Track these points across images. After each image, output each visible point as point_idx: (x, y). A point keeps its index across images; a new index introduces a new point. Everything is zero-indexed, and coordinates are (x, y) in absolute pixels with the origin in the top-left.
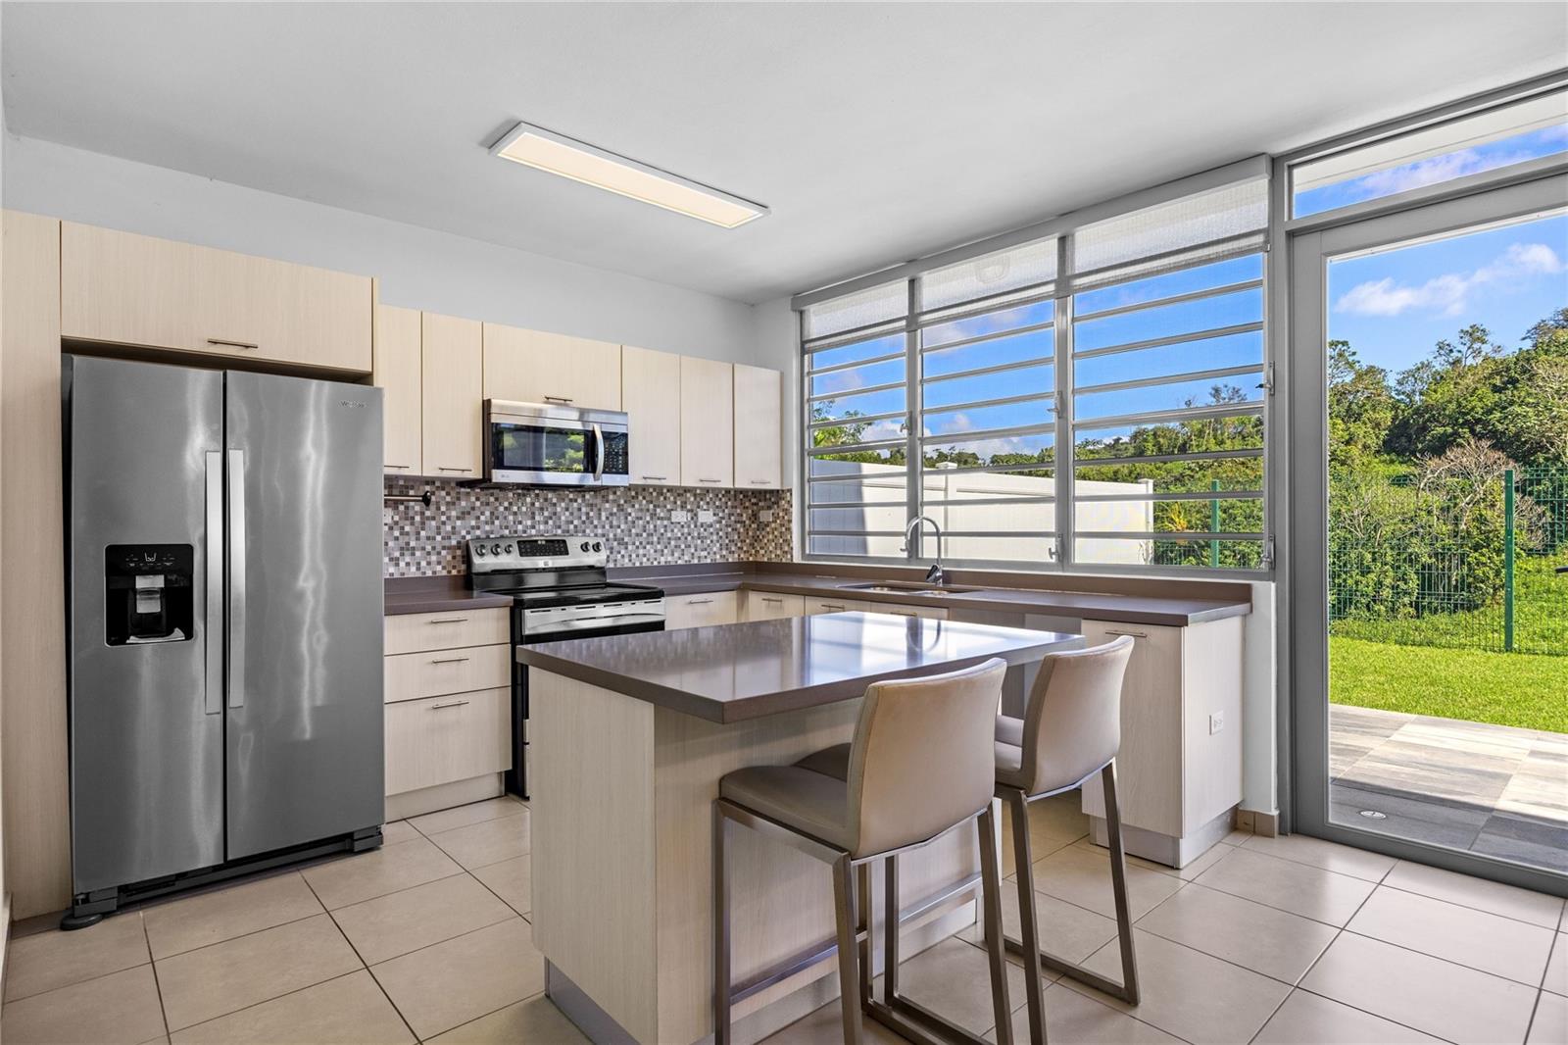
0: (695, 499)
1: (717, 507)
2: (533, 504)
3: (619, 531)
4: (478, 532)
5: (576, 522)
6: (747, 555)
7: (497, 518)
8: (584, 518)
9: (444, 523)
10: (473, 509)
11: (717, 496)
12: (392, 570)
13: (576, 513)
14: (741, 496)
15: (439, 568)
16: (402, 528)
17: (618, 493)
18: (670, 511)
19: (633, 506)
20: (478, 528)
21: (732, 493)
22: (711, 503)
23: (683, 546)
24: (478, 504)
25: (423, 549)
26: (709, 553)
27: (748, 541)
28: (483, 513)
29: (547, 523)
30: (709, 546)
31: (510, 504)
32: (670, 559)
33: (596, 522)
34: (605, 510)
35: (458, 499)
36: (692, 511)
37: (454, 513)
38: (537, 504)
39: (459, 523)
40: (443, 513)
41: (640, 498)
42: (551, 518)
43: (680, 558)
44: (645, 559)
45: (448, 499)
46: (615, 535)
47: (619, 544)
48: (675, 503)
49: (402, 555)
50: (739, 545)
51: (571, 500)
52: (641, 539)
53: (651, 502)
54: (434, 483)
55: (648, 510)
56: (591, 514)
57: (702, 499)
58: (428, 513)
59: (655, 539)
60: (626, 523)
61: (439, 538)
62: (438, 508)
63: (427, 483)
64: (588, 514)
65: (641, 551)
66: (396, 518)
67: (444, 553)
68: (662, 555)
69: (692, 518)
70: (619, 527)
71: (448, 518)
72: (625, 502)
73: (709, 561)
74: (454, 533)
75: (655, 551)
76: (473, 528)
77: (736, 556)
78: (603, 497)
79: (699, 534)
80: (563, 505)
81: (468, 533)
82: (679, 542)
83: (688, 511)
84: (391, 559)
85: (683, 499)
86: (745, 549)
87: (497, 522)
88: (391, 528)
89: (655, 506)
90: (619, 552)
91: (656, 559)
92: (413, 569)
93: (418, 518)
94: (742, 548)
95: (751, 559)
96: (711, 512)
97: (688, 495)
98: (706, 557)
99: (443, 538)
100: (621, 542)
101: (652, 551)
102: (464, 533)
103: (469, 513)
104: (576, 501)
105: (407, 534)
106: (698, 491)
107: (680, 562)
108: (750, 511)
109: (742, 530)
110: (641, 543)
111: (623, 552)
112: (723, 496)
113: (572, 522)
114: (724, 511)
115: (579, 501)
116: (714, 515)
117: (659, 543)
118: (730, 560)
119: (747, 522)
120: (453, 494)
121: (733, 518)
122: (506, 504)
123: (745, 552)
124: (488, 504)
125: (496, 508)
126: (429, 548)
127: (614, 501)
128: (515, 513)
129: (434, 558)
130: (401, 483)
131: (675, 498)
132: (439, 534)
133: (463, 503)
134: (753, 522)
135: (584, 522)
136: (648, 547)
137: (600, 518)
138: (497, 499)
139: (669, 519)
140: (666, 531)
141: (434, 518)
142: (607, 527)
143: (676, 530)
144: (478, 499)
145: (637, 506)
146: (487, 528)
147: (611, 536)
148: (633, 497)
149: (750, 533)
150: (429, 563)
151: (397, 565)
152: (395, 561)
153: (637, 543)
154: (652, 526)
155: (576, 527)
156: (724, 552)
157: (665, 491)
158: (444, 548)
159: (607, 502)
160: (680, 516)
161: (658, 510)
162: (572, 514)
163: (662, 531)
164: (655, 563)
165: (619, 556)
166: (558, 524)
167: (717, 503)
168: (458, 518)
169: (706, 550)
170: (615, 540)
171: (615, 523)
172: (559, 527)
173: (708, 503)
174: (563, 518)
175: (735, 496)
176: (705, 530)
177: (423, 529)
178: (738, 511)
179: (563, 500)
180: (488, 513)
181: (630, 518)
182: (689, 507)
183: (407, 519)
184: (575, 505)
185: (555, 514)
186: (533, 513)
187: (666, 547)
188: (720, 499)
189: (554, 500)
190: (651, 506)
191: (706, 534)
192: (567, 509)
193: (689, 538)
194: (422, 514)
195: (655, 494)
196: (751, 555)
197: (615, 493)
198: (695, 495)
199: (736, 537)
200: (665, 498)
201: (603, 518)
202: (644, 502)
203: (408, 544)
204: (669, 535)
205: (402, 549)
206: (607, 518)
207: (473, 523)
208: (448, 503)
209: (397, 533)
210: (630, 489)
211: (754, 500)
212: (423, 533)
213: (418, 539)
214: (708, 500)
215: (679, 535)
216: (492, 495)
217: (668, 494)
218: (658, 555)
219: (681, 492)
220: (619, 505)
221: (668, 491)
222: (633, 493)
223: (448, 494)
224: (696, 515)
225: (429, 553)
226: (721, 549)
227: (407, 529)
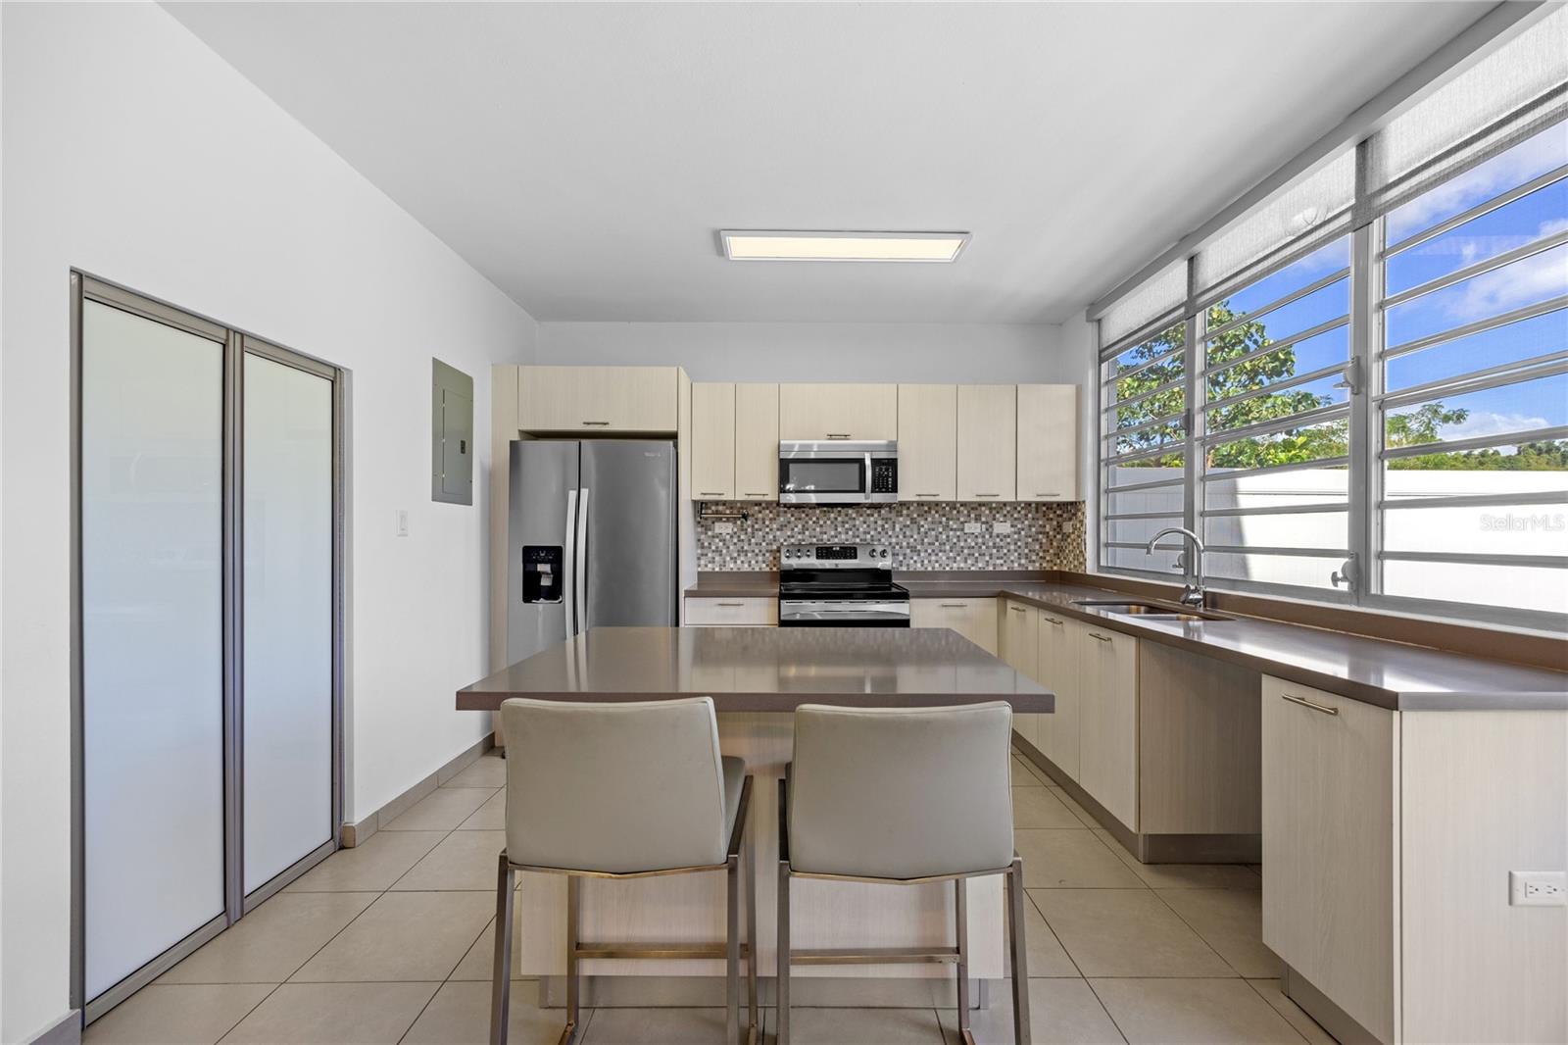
0: (991, 512)
1: (1016, 519)
2: (836, 519)
3: (912, 540)
4: (793, 540)
5: (872, 533)
6: (1050, 564)
7: (807, 530)
8: (879, 529)
9: (767, 533)
10: (789, 522)
11: (1016, 508)
12: (732, 566)
13: (872, 526)
14: (1044, 509)
15: (764, 565)
16: (739, 537)
17: (912, 508)
18: (962, 523)
19: (926, 519)
20: (793, 537)
21: (1033, 505)
22: (1009, 516)
23: (977, 555)
24: (793, 519)
25: (753, 551)
26: (1005, 562)
27: (1051, 551)
28: (796, 526)
29: (847, 533)
30: (1005, 554)
31: (818, 519)
32: (962, 565)
33: (890, 533)
34: (900, 522)
35: (778, 516)
36: (987, 523)
37: (775, 526)
38: (839, 519)
39: (778, 533)
40: (768, 526)
41: (933, 512)
42: (851, 530)
43: (973, 565)
44: (937, 565)
45: (771, 515)
46: (908, 543)
47: (912, 551)
48: (969, 516)
49: (739, 555)
50: (1041, 554)
51: (868, 515)
52: (933, 547)
53: (944, 515)
54: (760, 504)
55: (941, 523)
56: (886, 526)
57: (998, 512)
58: (756, 526)
59: (948, 548)
60: (919, 533)
61: (764, 544)
62: (764, 523)
63: (756, 505)
64: (883, 526)
65: (933, 558)
66: (735, 530)
67: (768, 555)
68: (955, 562)
69: (987, 530)
70: (912, 537)
71: (771, 530)
72: (918, 515)
73: (1005, 569)
74: (775, 541)
75: (948, 558)
76: (789, 537)
77: (1037, 565)
78: (898, 512)
79: (994, 544)
80: (861, 519)
81: (785, 540)
82: (972, 551)
83: (983, 523)
84: (731, 558)
85: (977, 512)
86: (1048, 558)
87: (807, 533)
88: (732, 537)
89: (947, 519)
90: (912, 558)
91: (948, 565)
92: (746, 565)
93: (749, 530)
94: (1045, 558)
95: (1055, 568)
96: (1008, 524)
97: (983, 508)
98: (1002, 565)
99: (767, 544)
100: (914, 549)
101: (944, 558)
102: (782, 540)
103: (786, 526)
104: (873, 515)
105: (743, 540)
106: (994, 505)
107: (973, 568)
108: (1055, 523)
109: (1044, 541)
110: (933, 551)
111: (915, 558)
112: (1022, 508)
113: (869, 533)
114: (1023, 522)
115: (876, 515)
116: (1012, 526)
117: (951, 551)
118: (1030, 568)
119: (1051, 533)
120: (774, 511)
121: (1033, 529)
122: (814, 519)
123: (1048, 561)
124: (800, 519)
125: (807, 522)
126: (757, 551)
127: (908, 515)
128: (821, 526)
129: (760, 558)
130: (739, 505)
131: (969, 512)
132: (764, 541)
133: (782, 519)
134: (1058, 533)
135: (880, 533)
136: (940, 554)
137: (894, 529)
138: (807, 515)
139: (963, 530)
140: (959, 541)
141: (760, 530)
142: (901, 537)
143: (969, 540)
144: (792, 516)
145: (930, 519)
146: (800, 537)
147: (905, 544)
148: (926, 512)
149: (1055, 544)
150: (757, 562)
151: (735, 562)
152: (734, 560)
153: (930, 551)
154: (944, 537)
155: (872, 536)
156: (1023, 561)
157: (958, 505)
158: (767, 551)
159: (901, 516)
160: (974, 527)
161: (951, 523)
162: (868, 526)
163: (955, 540)
164: (948, 569)
165: (912, 562)
166: (857, 534)
167: (1016, 516)
168: (778, 530)
169: (1002, 558)
170: (908, 548)
171: (908, 533)
172: (858, 537)
173: (1005, 516)
174: (861, 529)
175: (1037, 508)
176: (1001, 540)
177: (753, 537)
178: (1041, 523)
179: (861, 515)
180: (800, 526)
181: (922, 529)
182: (983, 519)
183: (742, 530)
184: (872, 519)
185: (854, 526)
186: (836, 526)
187: (959, 555)
188: (1019, 512)
189: (854, 515)
190: (944, 519)
191: (1001, 544)
192: (865, 523)
193: (984, 547)
194: (753, 526)
195: (947, 508)
196: (1055, 565)
197: (908, 508)
198: (991, 509)
199: (1037, 547)
200: (958, 512)
201: (897, 529)
202: (937, 516)
203: (743, 548)
204: (962, 544)
205: (738, 551)
206: (901, 529)
207: (789, 533)
208: (771, 519)
209: (735, 540)
210: (923, 505)
211: (1058, 512)
212: (753, 540)
213: (750, 544)
214: (1005, 512)
215: (973, 544)
216: (803, 512)
217: (962, 508)
218: (950, 562)
219: (976, 505)
220: (912, 519)
221: (962, 505)
222: (926, 508)
223: (771, 512)
224: (991, 526)
225: (757, 555)
226: (1019, 558)
227: (742, 537)
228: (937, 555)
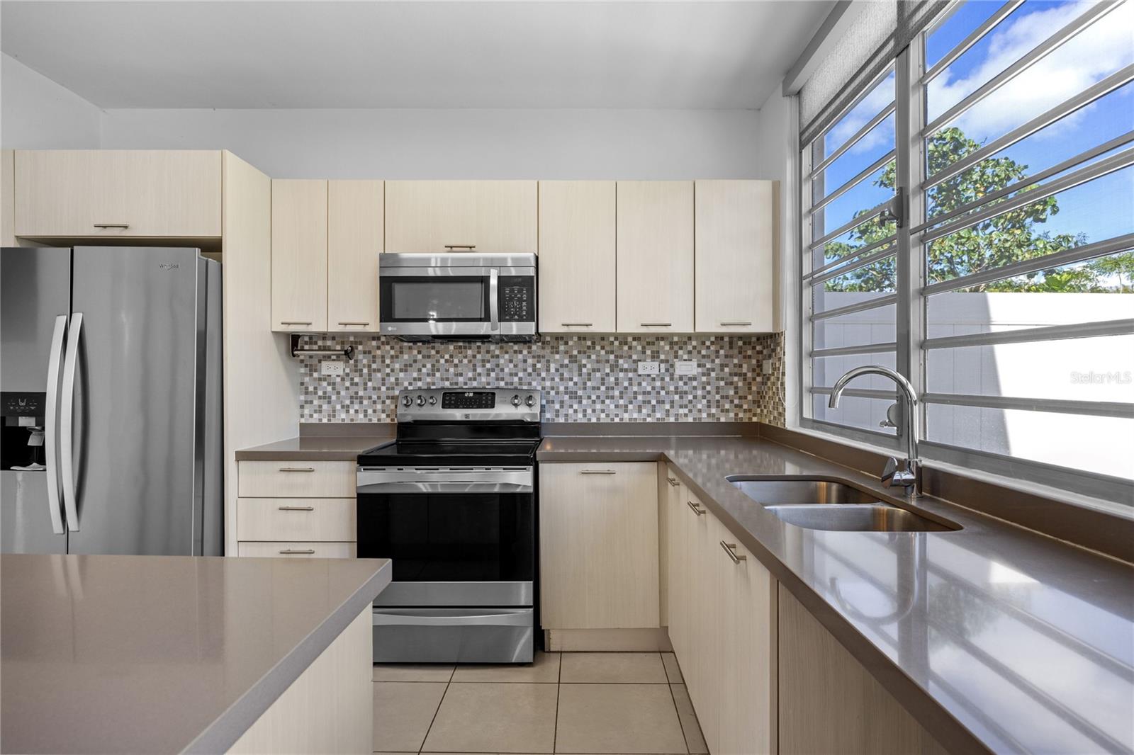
0: (671, 348)
1: (704, 357)
2: (474, 356)
3: (571, 384)
4: (420, 384)
5: (521, 374)
6: (748, 415)
7: (438, 370)
8: (530, 370)
9: (388, 375)
10: (415, 361)
11: (703, 343)
12: (343, 416)
13: (521, 365)
14: (740, 343)
15: (384, 416)
16: (352, 379)
17: (571, 343)
18: (635, 362)
19: (589, 357)
20: (420, 379)
21: (726, 339)
22: (695, 352)
23: (654, 402)
24: (420, 357)
25: (370, 398)
26: (690, 411)
27: (750, 397)
28: (424, 366)
29: (488, 375)
30: (690, 402)
31: (451, 356)
32: (635, 415)
33: (543, 375)
34: (555, 361)
35: (401, 352)
36: (667, 361)
37: (397, 366)
38: (479, 356)
39: (402, 375)
40: (388, 366)
41: (598, 348)
42: (493, 370)
43: (649, 415)
44: (603, 415)
45: (392, 352)
46: (566, 388)
47: (571, 398)
48: (644, 352)
49: (352, 403)
50: (736, 402)
51: (515, 352)
52: (598, 393)
53: (612, 352)
54: (379, 338)
55: (608, 361)
56: (539, 366)
57: (681, 348)
58: (374, 366)
59: (617, 393)
60: (580, 375)
61: (383, 389)
62: (383, 362)
63: (374, 339)
64: (534, 366)
65: (598, 406)
66: (348, 370)
67: (388, 402)
68: (626, 411)
69: (667, 370)
70: (571, 379)
71: (392, 370)
72: (579, 352)
73: (690, 420)
74: (397, 384)
75: (617, 406)
76: (415, 379)
77: (732, 415)
78: (552, 347)
79: (676, 388)
80: (507, 356)
81: (410, 384)
82: (648, 398)
83: (662, 361)
84: (343, 407)
85: (655, 348)
86: (745, 407)
87: (438, 375)
88: (343, 379)
89: (616, 357)
90: (571, 406)
91: (617, 415)
92: (361, 416)
93: (365, 371)
94: (741, 406)
95: (755, 419)
96: (694, 363)
97: (662, 343)
98: (686, 415)
99: (388, 389)
100: (573, 395)
101: (612, 406)
102: (406, 384)
103: (411, 366)
104: (521, 352)
105: (357, 384)
106: (676, 339)
107: (649, 420)
108: (754, 362)
109: (740, 384)
110: (598, 397)
111: (575, 406)
112: (712, 343)
113: (516, 375)
114: (713, 361)
115: (525, 352)
116: (699, 366)
117: (621, 398)
118: (723, 420)
119: (749, 375)
120: (397, 347)
121: (727, 370)
122: (447, 357)
123: (745, 411)
124: (429, 357)
125: (438, 361)
126: (375, 397)
127: (566, 352)
128: (456, 366)
129: (379, 407)
130: (352, 339)
131: (644, 348)
132: (384, 384)
133: (406, 357)
134: (758, 375)
135: (530, 374)
136: (607, 402)
137: (548, 370)
138: (438, 352)
139: (635, 370)
140: (631, 384)
141: (379, 371)
142: (557, 379)
143: (644, 384)
144: (419, 352)
145: (593, 357)
146: (429, 380)
147: (562, 389)
148: (589, 348)
149: (754, 388)
150: (375, 411)
151: (348, 412)
152: (346, 408)
153: (594, 397)
154: (612, 379)
155: (520, 379)
156: (713, 411)
157: (630, 339)
158: (388, 398)
159: (557, 353)
160: (649, 367)
161: (621, 361)
162: (515, 366)
163: (626, 384)
164: (617, 420)
165: (571, 411)
166: (501, 376)
167: (704, 352)
168: (401, 370)
169: (686, 406)
170: (566, 393)
171: (566, 375)
172: (502, 379)
173: (690, 352)
174: (506, 370)
175: (731, 343)
176: (685, 384)
177: (370, 380)
178: (736, 361)
179: (507, 353)
180: (429, 366)
181: (584, 370)
182: (662, 357)
183: (356, 371)
184: (520, 356)
185: (498, 365)
186: (475, 365)
187: (631, 402)
188: (708, 348)
189: (497, 352)
190: (612, 357)
191: (686, 388)
192: (511, 361)
193: (663, 393)
194: (369, 366)
195: (616, 343)
196: (755, 415)
197: (566, 343)
198: (672, 344)
199: (732, 392)
200: (630, 348)
201: (553, 370)
202: (603, 352)
203: (357, 393)
204: (635, 388)
205: (352, 397)
206: (557, 370)
207: (415, 375)
208: (392, 357)
209: (347, 384)
210: (585, 339)
211: (758, 348)
212: (370, 384)
213: (365, 389)
214: (690, 348)
215: (649, 389)
216: (433, 348)
217: (635, 343)
218: (620, 411)
219: (654, 340)
220: (571, 357)
221: (634, 339)
222: (589, 343)
223: (392, 348)
224: (672, 366)
225: (375, 402)
226: (709, 407)
227: (356, 380)
228: (603, 402)
